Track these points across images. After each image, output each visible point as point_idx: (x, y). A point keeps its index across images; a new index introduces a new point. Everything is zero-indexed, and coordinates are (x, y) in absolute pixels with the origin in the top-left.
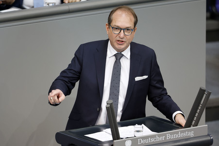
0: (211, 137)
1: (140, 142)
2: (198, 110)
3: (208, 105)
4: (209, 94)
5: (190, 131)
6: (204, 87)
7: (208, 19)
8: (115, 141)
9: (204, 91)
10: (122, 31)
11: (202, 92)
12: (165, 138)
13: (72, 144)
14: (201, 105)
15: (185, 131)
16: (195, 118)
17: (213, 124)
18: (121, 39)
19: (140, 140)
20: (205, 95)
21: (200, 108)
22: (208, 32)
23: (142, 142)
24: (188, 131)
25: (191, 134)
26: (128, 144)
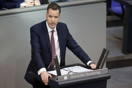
0: (109, 74)
1: (72, 77)
2: (103, 60)
5: (99, 71)
8: (58, 76)
9: (106, 50)
11: (105, 51)
12: (85, 75)
13: (35, 78)
15: (96, 71)
16: (101, 64)
19: (72, 76)
20: (106, 52)
21: (103, 59)
22: (107, 22)
23: (73, 77)
24: (97, 71)
25: (99, 73)
26: (66, 78)
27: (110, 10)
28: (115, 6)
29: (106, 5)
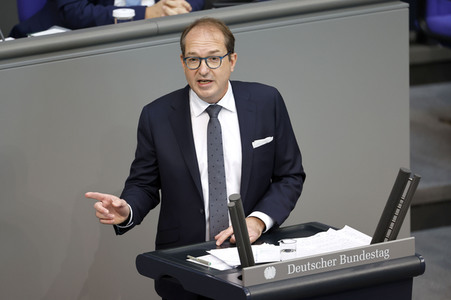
0: (421, 259)
1: (292, 271)
2: (398, 211)
3: (415, 201)
4: (417, 180)
5: (384, 248)
6: (407, 167)
7: (412, 43)
8: (245, 269)
9: (408, 175)
10: (203, 62)
11: (403, 177)
12: (338, 262)
13: (166, 276)
14: (402, 201)
15: (374, 249)
16: (392, 225)
17: (425, 234)
18: (204, 76)
19: (292, 267)
20: (409, 182)
21: (400, 206)
23: (295, 269)
24: (380, 248)
25: (385, 254)
26: (270, 274)
27: (423, 26)
28: (439, 13)
29: (407, 10)
